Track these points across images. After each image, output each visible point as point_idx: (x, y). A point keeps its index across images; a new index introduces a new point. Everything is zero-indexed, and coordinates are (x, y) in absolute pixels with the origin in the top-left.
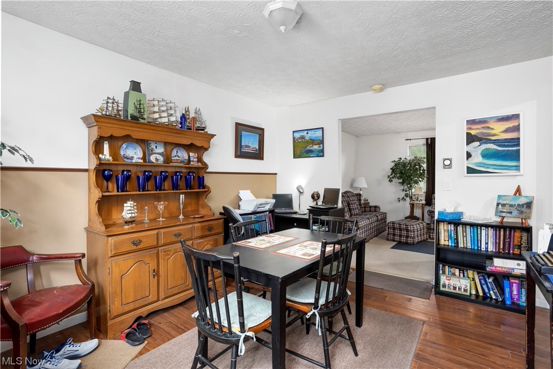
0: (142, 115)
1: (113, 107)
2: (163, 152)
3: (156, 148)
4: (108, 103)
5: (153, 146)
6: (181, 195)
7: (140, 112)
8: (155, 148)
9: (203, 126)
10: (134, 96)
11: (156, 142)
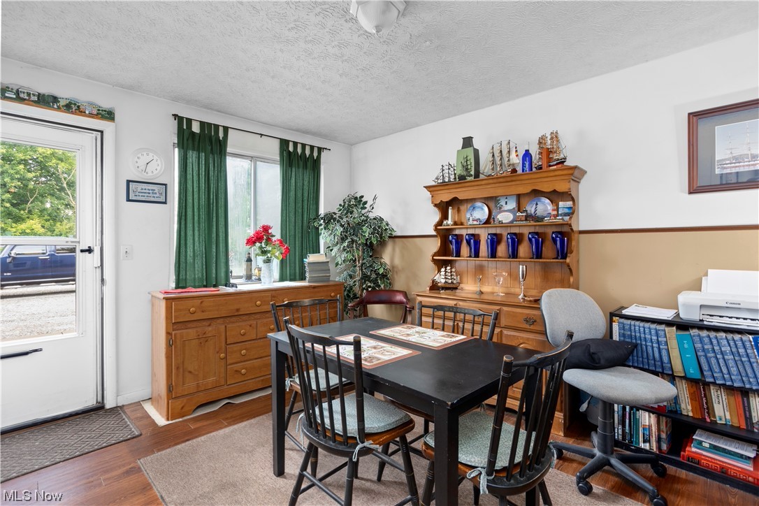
0: (469, 172)
1: (449, 173)
2: (514, 208)
3: (506, 204)
4: (443, 170)
5: (502, 202)
6: (521, 266)
7: (467, 169)
8: (504, 205)
9: (562, 156)
10: (470, 152)
11: (506, 196)
